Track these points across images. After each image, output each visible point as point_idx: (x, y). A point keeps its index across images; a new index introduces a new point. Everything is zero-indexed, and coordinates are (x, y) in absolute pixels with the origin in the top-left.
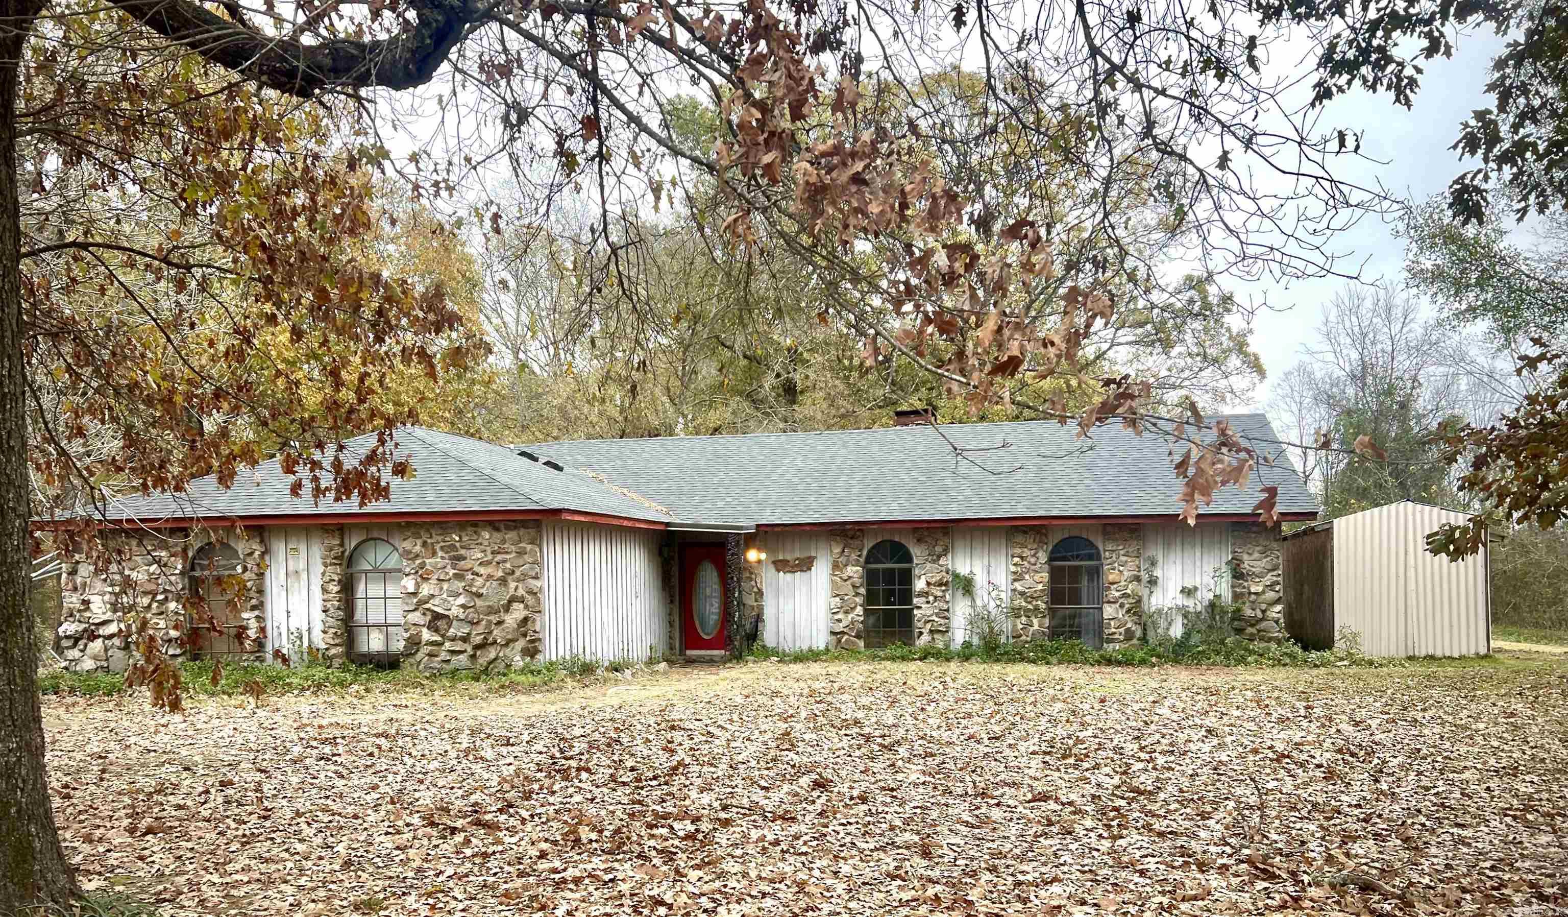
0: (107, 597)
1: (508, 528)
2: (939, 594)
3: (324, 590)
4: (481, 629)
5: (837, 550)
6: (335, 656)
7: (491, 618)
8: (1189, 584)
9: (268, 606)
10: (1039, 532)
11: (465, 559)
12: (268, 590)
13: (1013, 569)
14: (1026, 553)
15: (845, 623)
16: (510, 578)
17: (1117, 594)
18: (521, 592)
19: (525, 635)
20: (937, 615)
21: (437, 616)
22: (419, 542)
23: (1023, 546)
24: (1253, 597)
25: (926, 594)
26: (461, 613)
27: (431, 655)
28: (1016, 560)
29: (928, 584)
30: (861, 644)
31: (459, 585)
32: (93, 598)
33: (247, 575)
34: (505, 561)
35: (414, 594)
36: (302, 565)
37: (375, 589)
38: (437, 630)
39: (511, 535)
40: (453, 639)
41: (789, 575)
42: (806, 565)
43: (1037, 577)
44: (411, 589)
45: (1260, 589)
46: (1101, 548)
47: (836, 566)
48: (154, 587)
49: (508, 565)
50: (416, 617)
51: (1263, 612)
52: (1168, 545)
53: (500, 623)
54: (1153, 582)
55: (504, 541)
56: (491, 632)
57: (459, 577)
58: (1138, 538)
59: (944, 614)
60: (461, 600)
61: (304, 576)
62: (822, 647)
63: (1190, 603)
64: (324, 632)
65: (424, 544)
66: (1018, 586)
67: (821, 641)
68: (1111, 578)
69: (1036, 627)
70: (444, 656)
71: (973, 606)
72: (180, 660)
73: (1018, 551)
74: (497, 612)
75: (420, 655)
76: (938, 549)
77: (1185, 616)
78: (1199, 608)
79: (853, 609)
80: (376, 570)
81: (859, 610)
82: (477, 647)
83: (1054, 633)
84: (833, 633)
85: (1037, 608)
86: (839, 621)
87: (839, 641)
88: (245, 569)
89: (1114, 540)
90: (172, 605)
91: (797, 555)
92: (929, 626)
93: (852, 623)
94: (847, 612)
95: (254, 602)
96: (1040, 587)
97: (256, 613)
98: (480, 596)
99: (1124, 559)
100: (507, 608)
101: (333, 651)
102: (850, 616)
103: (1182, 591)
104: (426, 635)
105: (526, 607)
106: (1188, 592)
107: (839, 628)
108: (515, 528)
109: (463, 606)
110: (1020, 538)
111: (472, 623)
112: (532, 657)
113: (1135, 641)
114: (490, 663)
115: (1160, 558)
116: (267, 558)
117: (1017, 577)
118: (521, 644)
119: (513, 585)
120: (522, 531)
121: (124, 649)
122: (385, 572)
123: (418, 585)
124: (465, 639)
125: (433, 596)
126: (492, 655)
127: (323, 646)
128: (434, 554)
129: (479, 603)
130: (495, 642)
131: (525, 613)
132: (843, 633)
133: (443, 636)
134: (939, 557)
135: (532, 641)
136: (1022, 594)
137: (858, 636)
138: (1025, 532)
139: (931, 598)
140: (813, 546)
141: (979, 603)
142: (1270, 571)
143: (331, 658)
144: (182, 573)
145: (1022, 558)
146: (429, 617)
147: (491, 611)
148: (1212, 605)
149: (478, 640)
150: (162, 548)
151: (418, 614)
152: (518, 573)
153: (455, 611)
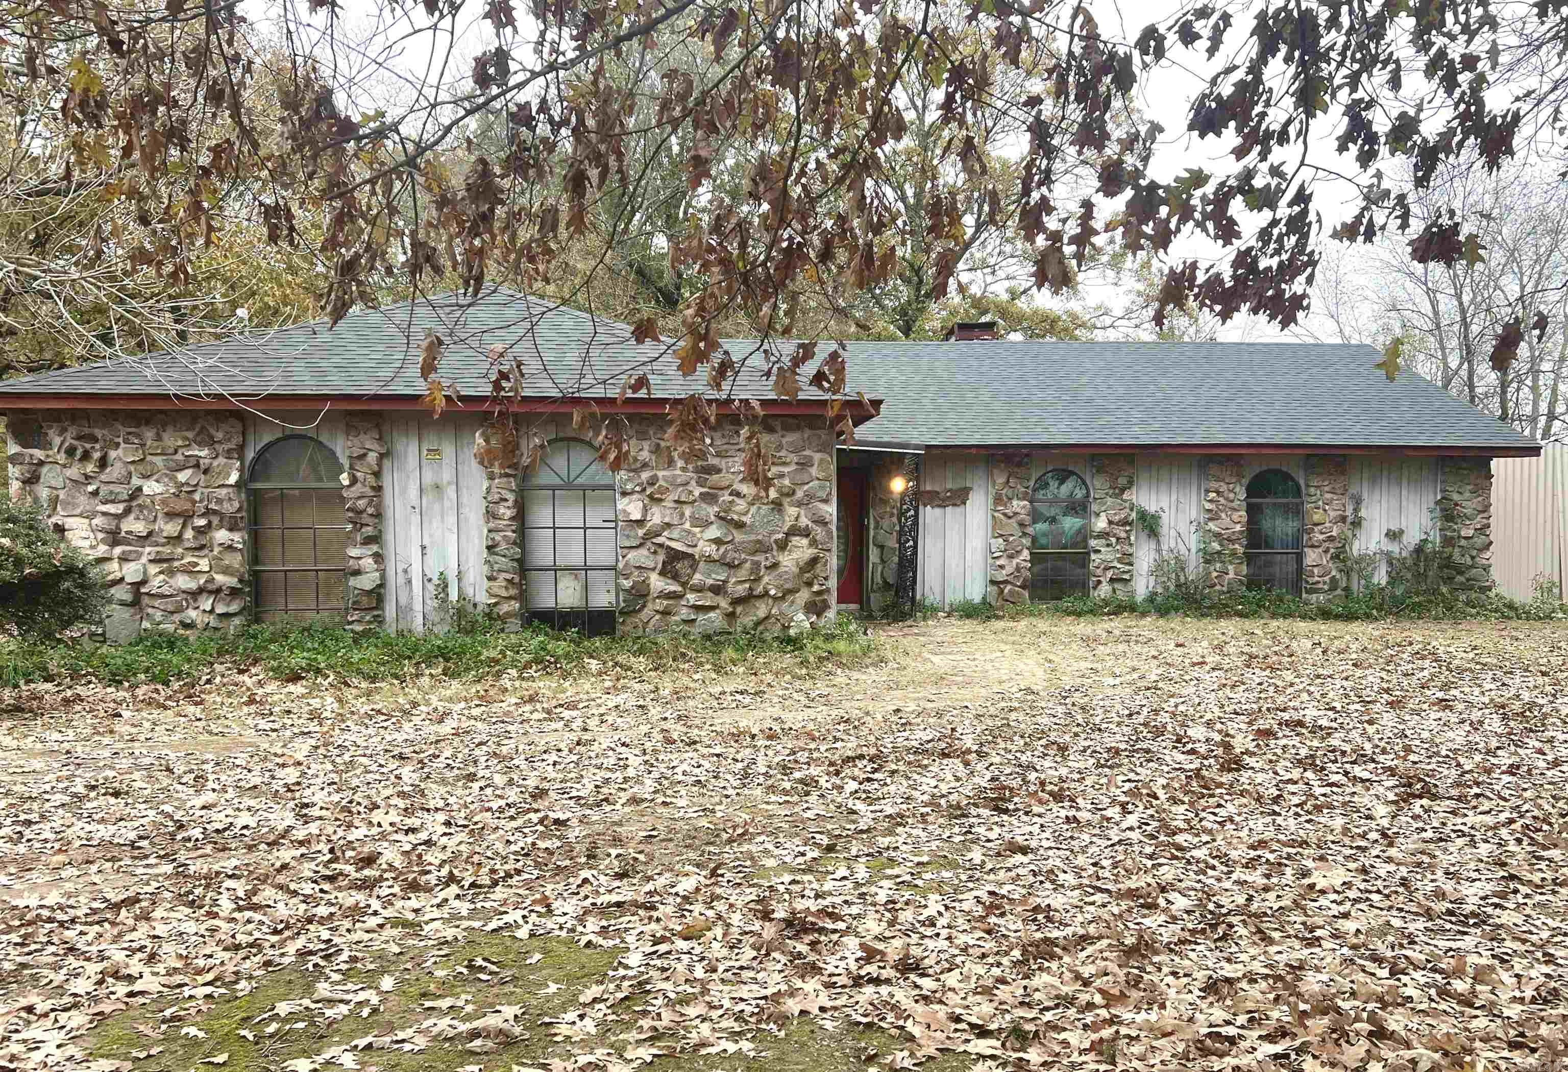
0: (98, 521)
1: (787, 428)
2: (1123, 535)
3: (491, 515)
4: (743, 573)
5: (1001, 480)
6: (509, 614)
7: (760, 558)
8: (1394, 527)
9: (389, 537)
10: (1238, 464)
11: (719, 471)
12: (389, 513)
13: (1208, 506)
14: (1223, 488)
15: (1009, 569)
16: (786, 501)
17: (1321, 537)
18: (804, 521)
19: (809, 584)
20: (1120, 560)
21: (674, 556)
22: (646, 445)
23: (1218, 480)
24: (1463, 542)
25: (1104, 535)
26: (710, 549)
27: (666, 613)
28: (1212, 495)
29: (1110, 523)
30: (1026, 594)
31: (711, 511)
32: (70, 522)
33: (358, 489)
34: (781, 476)
35: (640, 523)
36: (447, 475)
37: (570, 515)
38: (675, 577)
39: (791, 438)
40: (698, 589)
41: (938, 511)
42: (959, 497)
43: (1235, 516)
44: (636, 516)
45: (1471, 532)
46: (1302, 482)
47: (998, 500)
48: (188, 506)
49: (787, 482)
50: (640, 557)
51: (1473, 558)
52: (1374, 481)
53: (775, 566)
54: (1357, 523)
55: (780, 447)
56: (758, 579)
57: (709, 498)
58: (1343, 473)
59: (1127, 559)
60: (714, 532)
61: (451, 492)
62: (977, 599)
63: (1394, 548)
64: (490, 578)
65: (656, 450)
66: (1212, 526)
67: (976, 592)
68: (1316, 518)
69: (1231, 575)
70: (684, 613)
71: (1159, 551)
72: (237, 621)
73: (1214, 485)
74: (768, 550)
75: (647, 612)
76: (1122, 481)
77: (1390, 563)
78: (1404, 554)
79: (1019, 552)
80: (568, 486)
81: (1026, 554)
82: (736, 602)
83: (1252, 583)
84: (993, 582)
85: (1234, 554)
86: (1002, 567)
87: (1002, 591)
88: (354, 481)
89: (1319, 474)
90: (222, 535)
91: (949, 486)
92: (1109, 574)
93: (1018, 569)
94: (1011, 557)
95: (369, 531)
96: (1238, 528)
97: (375, 548)
98: (740, 525)
99: (1328, 496)
100: (783, 546)
101: (505, 608)
102: (1015, 561)
103: (1387, 535)
104: (657, 583)
105: (813, 543)
106: (1394, 535)
107: (1001, 576)
108: (798, 428)
109: (718, 542)
110: (1214, 469)
111: (731, 566)
112: (819, 615)
113: (1339, 592)
114: (758, 623)
115: (1365, 495)
116: (387, 463)
117: (1213, 516)
118: (804, 596)
119: (792, 511)
120: (807, 433)
121: (132, 604)
122: (584, 489)
123: (645, 510)
124: (717, 590)
125: (668, 525)
126: (762, 613)
127: (483, 599)
128: (671, 463)
129: (739, 536)
130: (766, 594)
131: (810, 553)
132: (1006, 582)
133: (684, 585)
134: (1123, 491)
135: (819, 593)
136: (1217, 535)
137: (1023, 587)
138: (1220, 463)
139: (1113, 540)
140: (969, 476)
141: (1165, 547)
142: (1480, 512)
143: (502, 618)
144: (238, 485)
145: (1218, 493)
146: (661, 558)
147: (761, 547)
148: (1419, 550)
149: (741, 590)
150: (201, 444)
151: (643, 552)
152: (800, 494)
153: (705, 548)
